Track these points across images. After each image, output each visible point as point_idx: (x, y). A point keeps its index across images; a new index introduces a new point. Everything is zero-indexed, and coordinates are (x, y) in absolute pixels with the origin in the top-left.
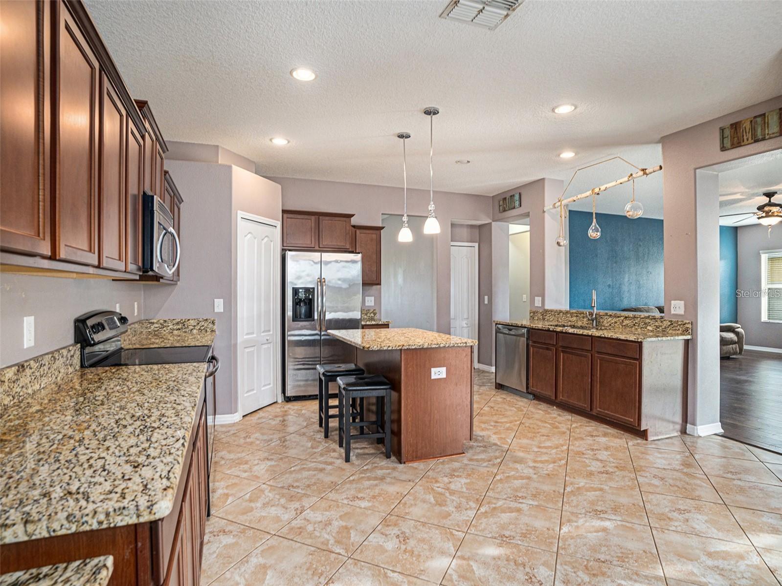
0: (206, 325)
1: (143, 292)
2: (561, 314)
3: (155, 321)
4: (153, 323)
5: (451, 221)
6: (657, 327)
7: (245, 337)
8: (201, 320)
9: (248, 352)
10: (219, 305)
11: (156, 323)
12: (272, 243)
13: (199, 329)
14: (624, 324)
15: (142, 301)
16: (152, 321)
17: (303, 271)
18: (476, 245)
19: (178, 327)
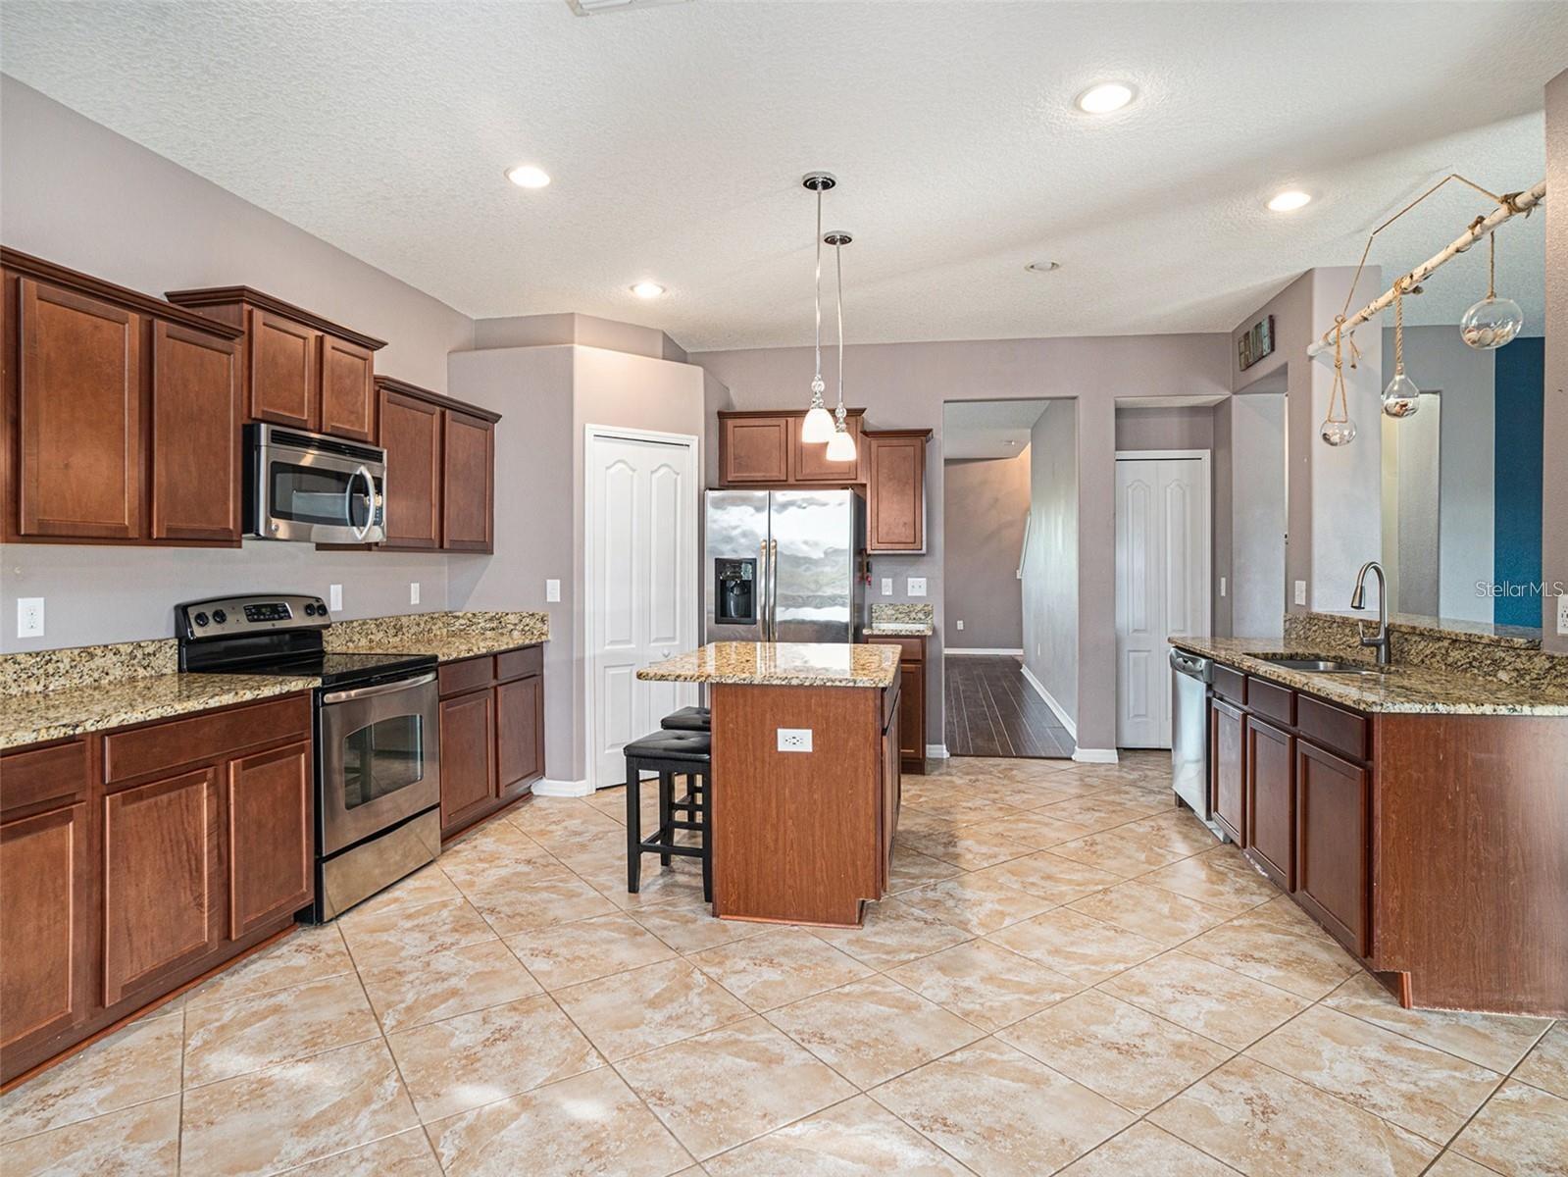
0: (532, 624)
1: (446, 568)
2: (1335, 625)
3: (460, 614)
4: (458, 618)
5: (1116, 402)
6: (1521, 673)
7: (607, 648)
8: (524, 614)
9: (613, 675)
10: (554, 590)
11: (462, 618)
12: (679, 477)
13: (523, 630)
14: (1450, 660)
15: (446, 581)
16: (457, 614)
17: (735, 528)
18: (1206, 454)
19: (492, 625)
